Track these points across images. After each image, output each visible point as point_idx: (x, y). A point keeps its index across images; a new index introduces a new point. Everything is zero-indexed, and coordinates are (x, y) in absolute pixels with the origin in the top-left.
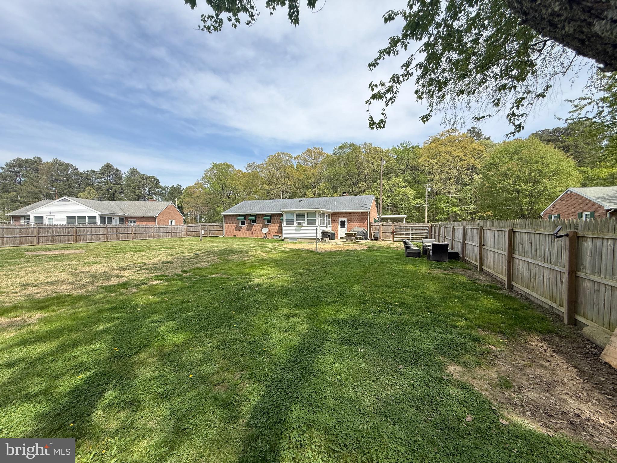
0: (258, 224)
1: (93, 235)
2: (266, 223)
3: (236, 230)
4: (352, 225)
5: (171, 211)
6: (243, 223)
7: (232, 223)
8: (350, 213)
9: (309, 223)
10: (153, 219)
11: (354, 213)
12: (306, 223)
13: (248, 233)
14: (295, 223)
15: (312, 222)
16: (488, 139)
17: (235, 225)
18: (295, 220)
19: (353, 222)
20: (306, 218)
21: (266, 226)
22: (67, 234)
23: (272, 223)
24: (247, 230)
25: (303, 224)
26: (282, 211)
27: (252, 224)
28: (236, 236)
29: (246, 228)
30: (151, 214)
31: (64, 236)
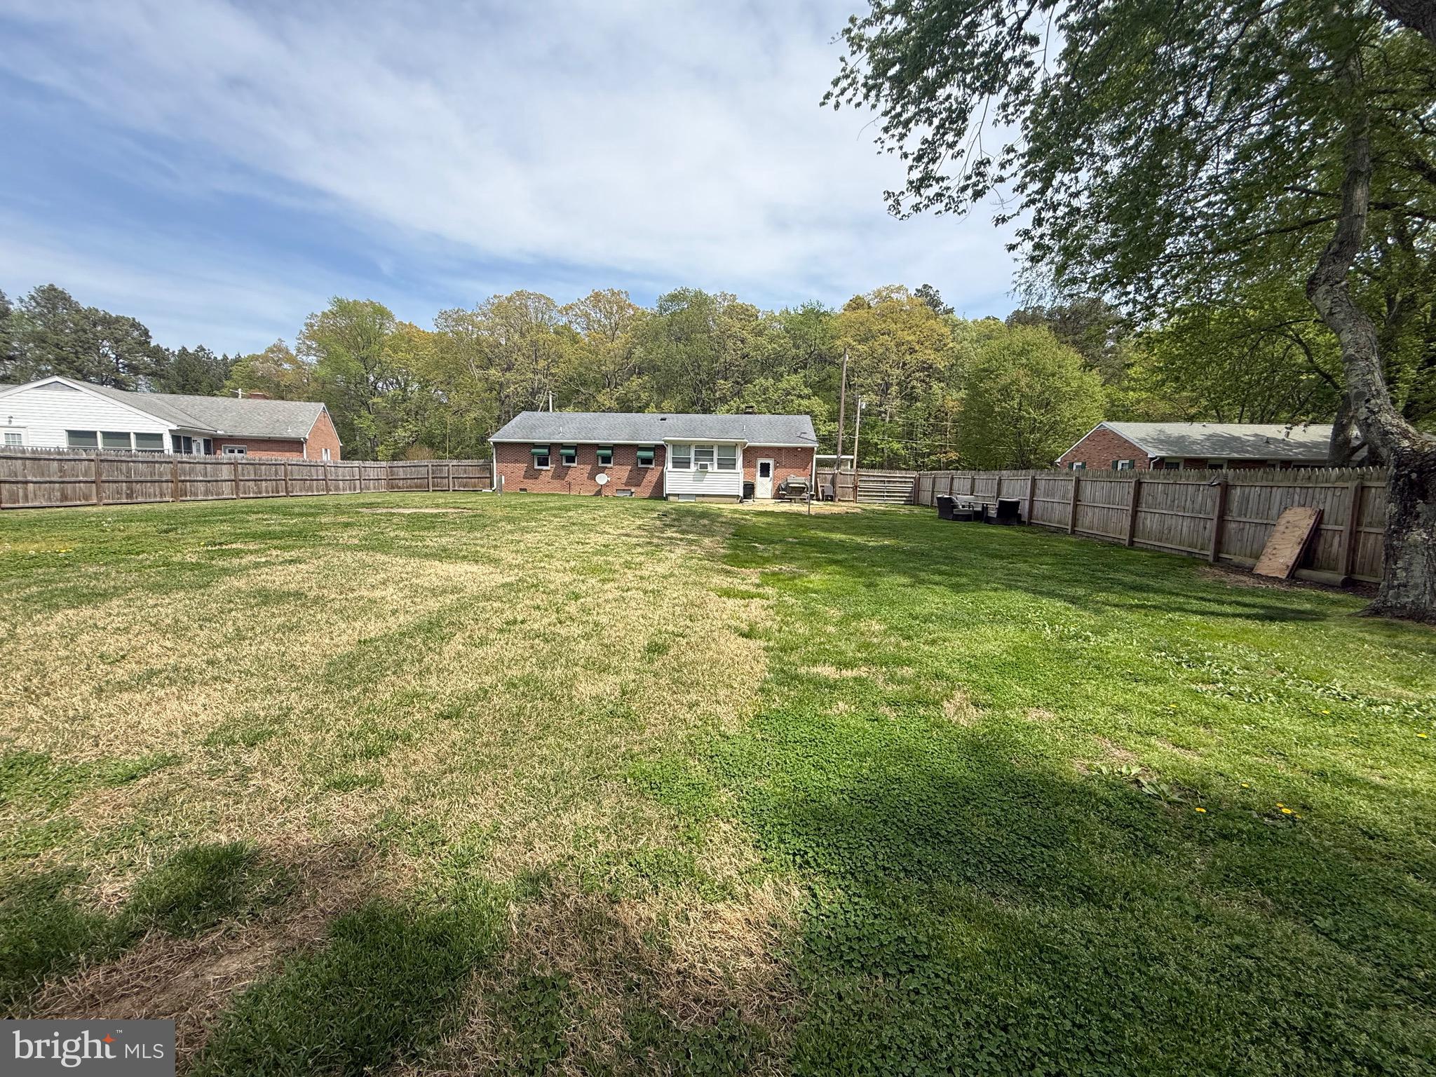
0: (582, 466)
1: (209, 481)
2: (600, 465)
3: (525, 477)
4: (782, 472)
5: (323, 428)
6: (544, 462)
7: (516, 461)
8: (780, 449)
9: (720, 466)
10: (296, 445)
11: (786, 448)
12: (716, 465)
13: (557, 483)
14: (692, 465)
15: (727, 464)
16: (951, 311)
17: (523, 466)
18: (692, 456)
19: (785, 467)
20: (715, 457)
21: (602, 470)
22: (157, 478)
23: (615, 464)
24: (553, 478)
25: (710, 469)
26: (665, 441)
27: (565, 464)
28: (525, 490)
29: (550, 474)
30: (291, 433)
31: (151, 482)
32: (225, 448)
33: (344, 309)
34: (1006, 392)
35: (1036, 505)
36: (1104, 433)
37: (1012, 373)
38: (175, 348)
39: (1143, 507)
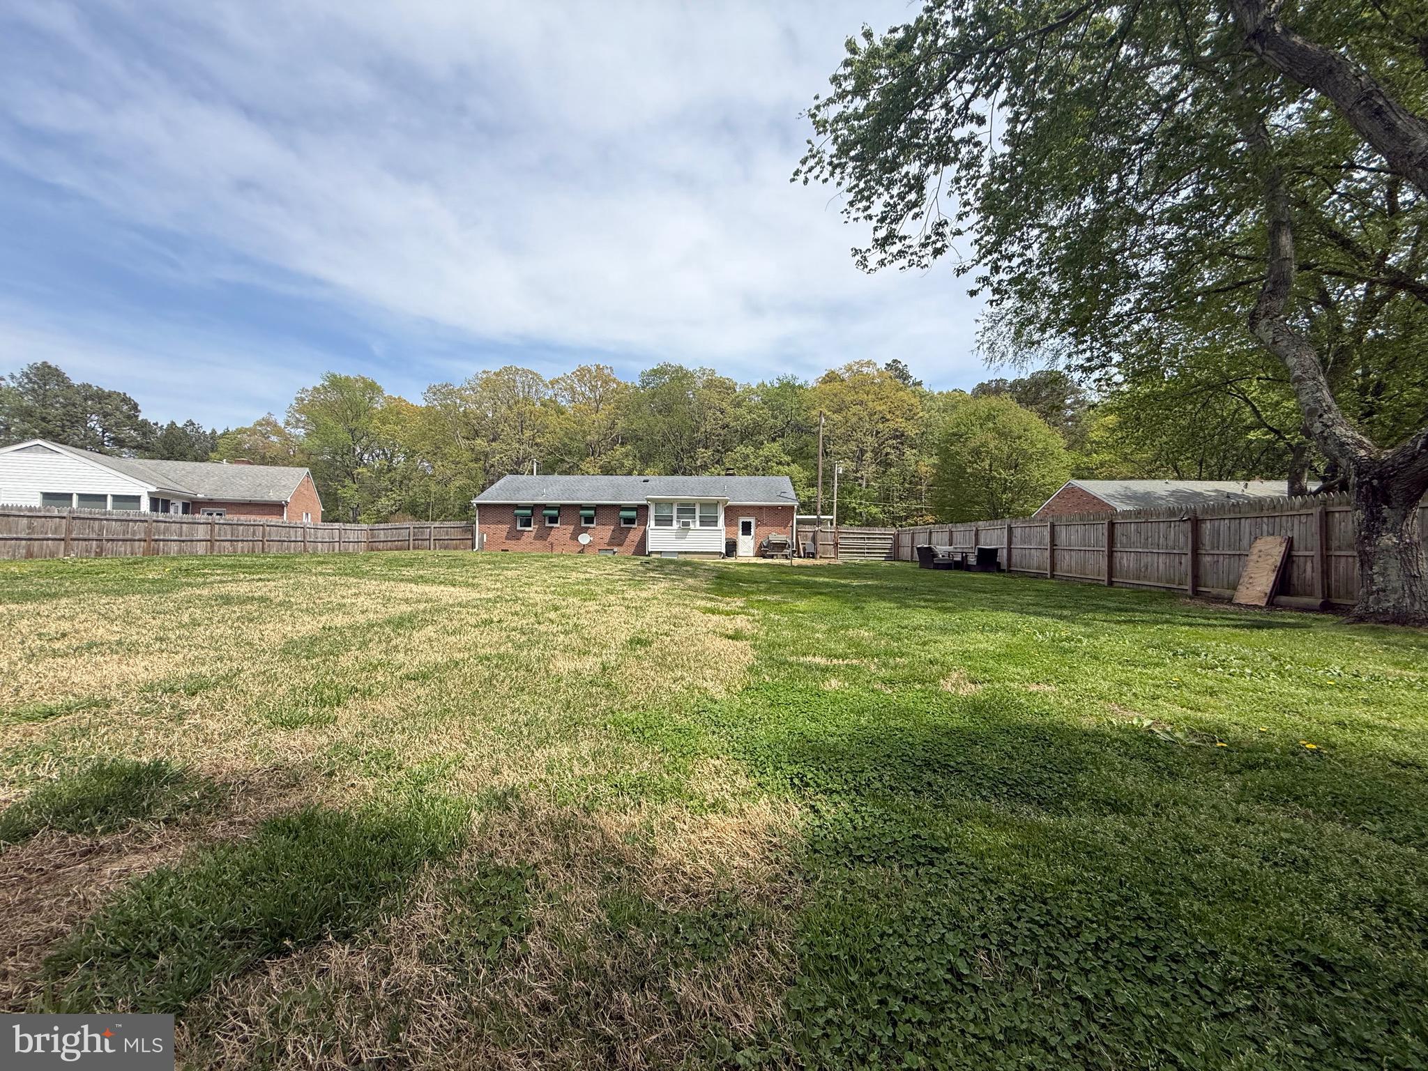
0: (565, 527)
1: (183, 541)
2: (583, 525)
3: (507, 538)
4: (764, 530)
5: (306, 492)
6: (527, 523)
7: (499, 522)
8: (761, 508)
9: (702, 523)
10: (277, 508)
11: (767, 507)
12: (698, 523)
13: (539, 544)
14: (675, 522)
15: (708, 521)
16: (920, 384)
17: (506, 527)
18: (675, 514)
19: (766, 525)
20: (698, 514)
21: (585, 530)
22: (129, 536)
23: (597, 524)
24: (535, 538)
25: (692, 526)
26: (648, 500)
27: (547, 525)
28: (507, 551)
29: (533, 534)
30: (273, 496)
31: (123, 540)
32: (204, 511)
33: (336, 383)
34: (976, 453)
35: (1014, 552)
36: (1072, 491)
37: (979, 437)
38: (164, 423)
39: (1118, 547)
